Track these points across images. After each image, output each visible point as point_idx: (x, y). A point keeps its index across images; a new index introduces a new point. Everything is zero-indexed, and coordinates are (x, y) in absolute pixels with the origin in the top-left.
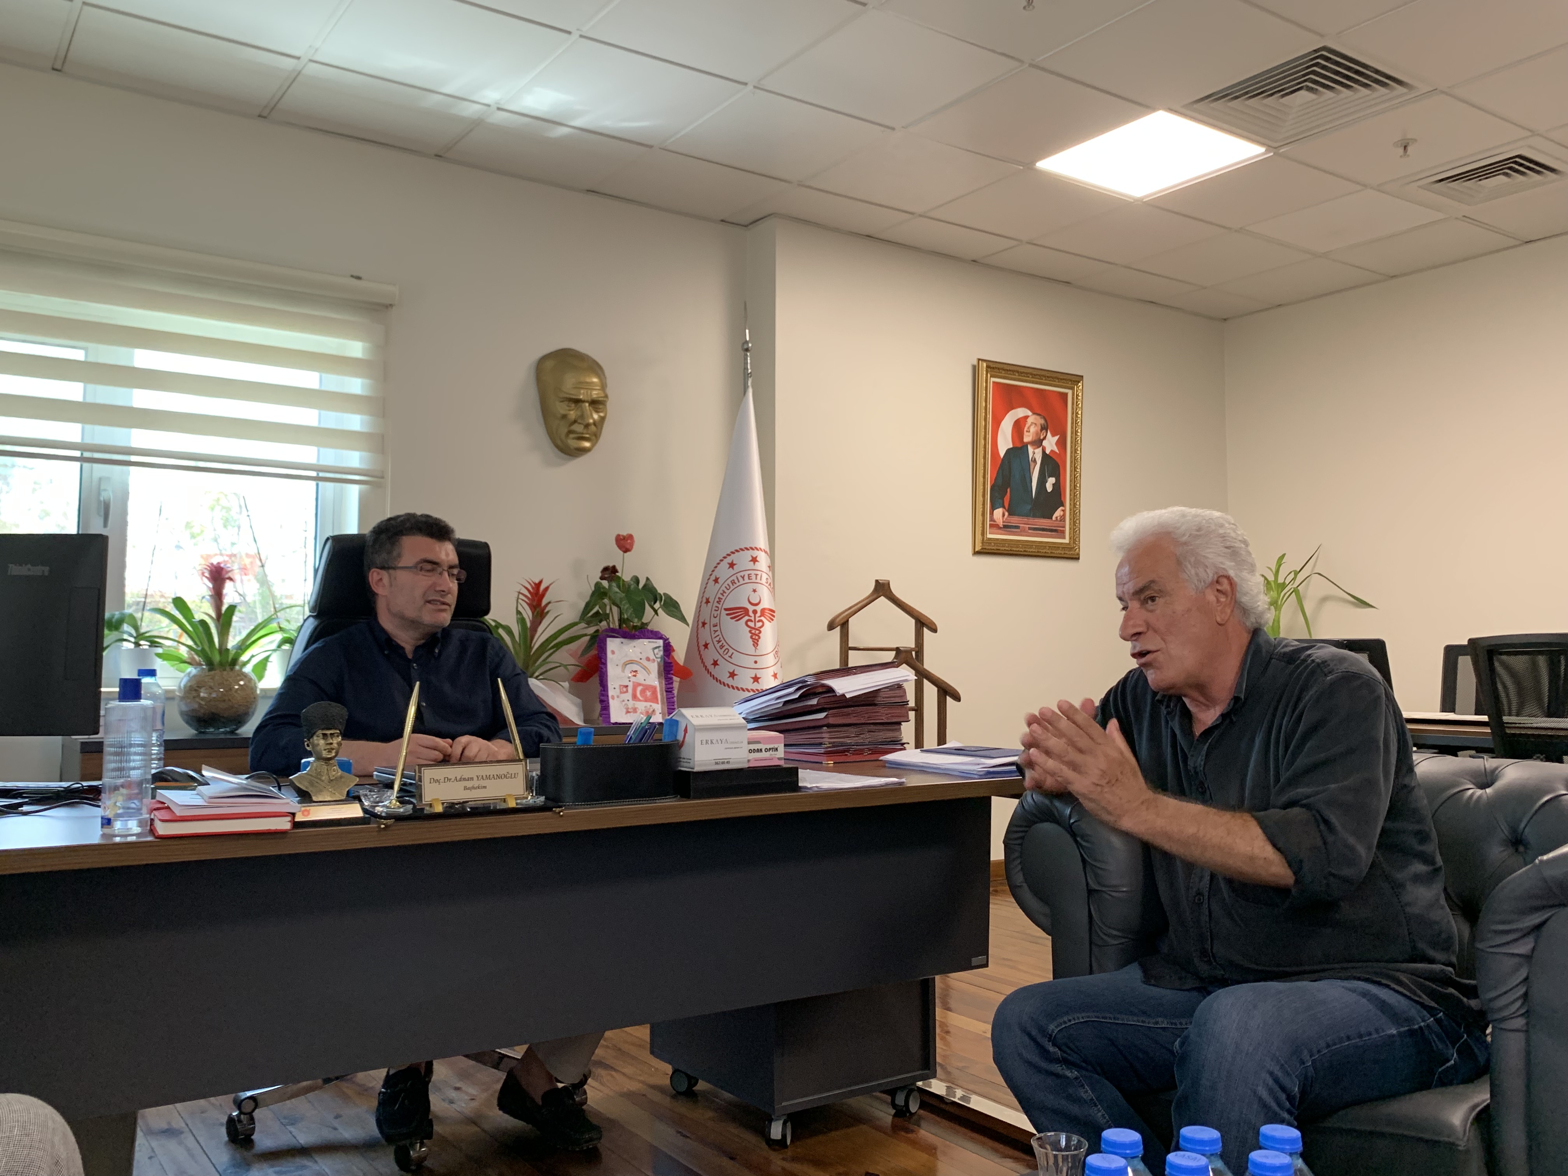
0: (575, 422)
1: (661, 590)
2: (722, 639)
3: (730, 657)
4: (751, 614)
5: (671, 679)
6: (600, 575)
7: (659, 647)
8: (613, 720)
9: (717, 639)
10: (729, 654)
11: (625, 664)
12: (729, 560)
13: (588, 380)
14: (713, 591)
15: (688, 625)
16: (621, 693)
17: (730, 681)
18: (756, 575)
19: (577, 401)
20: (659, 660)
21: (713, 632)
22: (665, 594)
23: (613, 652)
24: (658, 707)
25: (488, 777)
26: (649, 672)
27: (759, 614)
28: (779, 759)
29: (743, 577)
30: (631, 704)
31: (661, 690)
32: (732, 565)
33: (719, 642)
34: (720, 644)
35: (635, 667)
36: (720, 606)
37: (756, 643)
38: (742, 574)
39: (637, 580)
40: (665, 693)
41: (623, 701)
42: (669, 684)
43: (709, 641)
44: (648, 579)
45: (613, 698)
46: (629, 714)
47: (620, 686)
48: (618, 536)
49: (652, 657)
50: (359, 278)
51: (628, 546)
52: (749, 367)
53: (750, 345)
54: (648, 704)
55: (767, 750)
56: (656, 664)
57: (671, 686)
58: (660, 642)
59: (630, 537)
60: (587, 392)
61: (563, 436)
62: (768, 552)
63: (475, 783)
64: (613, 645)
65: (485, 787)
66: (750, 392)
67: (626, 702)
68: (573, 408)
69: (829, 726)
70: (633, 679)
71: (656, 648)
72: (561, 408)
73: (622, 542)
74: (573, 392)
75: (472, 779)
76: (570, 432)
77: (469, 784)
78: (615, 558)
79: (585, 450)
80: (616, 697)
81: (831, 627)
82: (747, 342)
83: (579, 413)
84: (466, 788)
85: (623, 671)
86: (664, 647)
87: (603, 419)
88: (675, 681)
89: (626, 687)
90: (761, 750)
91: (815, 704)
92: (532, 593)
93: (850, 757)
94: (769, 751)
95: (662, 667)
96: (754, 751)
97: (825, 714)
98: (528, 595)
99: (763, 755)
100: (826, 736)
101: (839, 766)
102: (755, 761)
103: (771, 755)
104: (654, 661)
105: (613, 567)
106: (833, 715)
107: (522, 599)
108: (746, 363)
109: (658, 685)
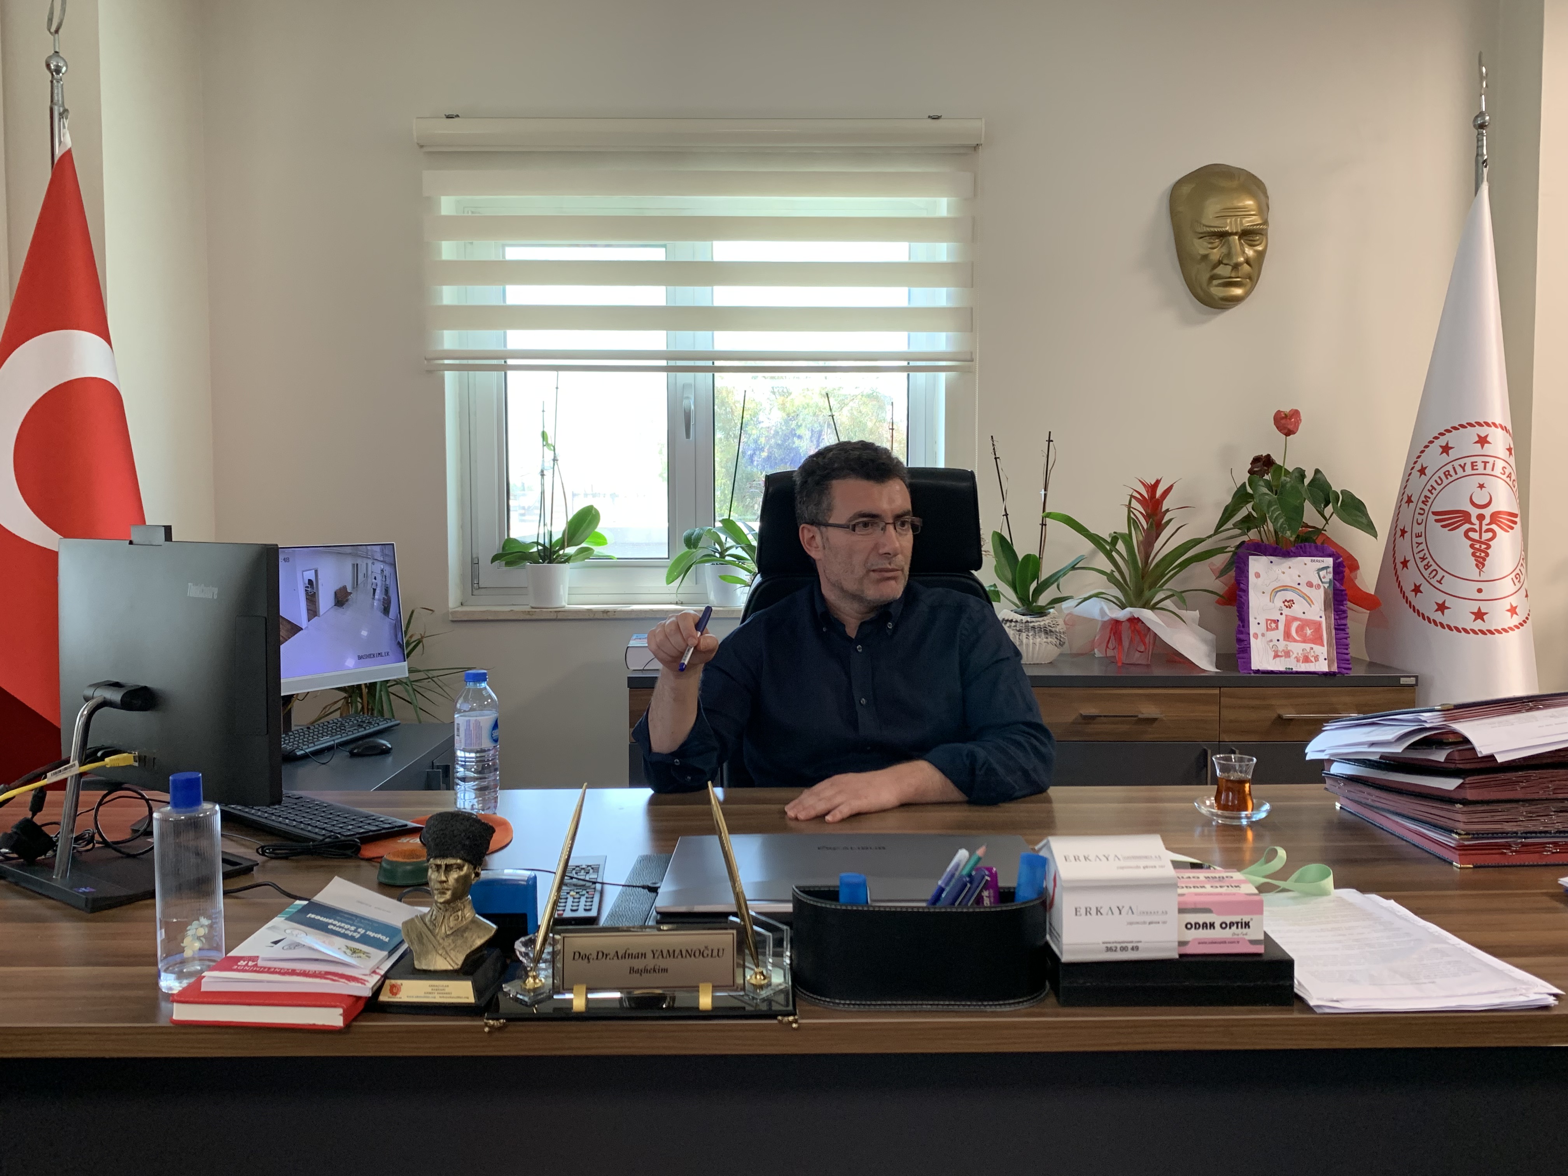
0: (1220, 262)
1: (1337, 487)
2: (1427, 555)
3: (1440, 582)
4: (1474, 519)
5: (1344, 612)
6: (1250, 466)
7: (1328, 567)
8: (1255, 666)
9: (1421, 554)
10: (1438, 577)
11: (1276, 591)
12: (1442, 441)
13: (1241, 204)
14: (1418, 484)
15: (1375, 535)
16: (1268, 629)
17: (1438, 616)
18: (1485, 463)
19: (1223, 235)
20: (1326, 586)
21: (1415, 545)
22: (1343, 491)
23: (1258, 575)
24: (1322, 651)
25: (671, 954)
26: (1310, 602)
27: (1487, 520)
28: (1252, 942)
29: (1463, 468)
30: (1282, 645)
31: (1328, 627)
32: (1446, 449)
33: (1423, 559)
34: (1425, 562)
35: (1289, 595)
36: (1426, 508)
37: (1480, 563)
38: (1462, 462)
39: (1301, 474)
40: (1334, 631)
41: (1271, 641)
42: (1340, 619)
43: (1409, 557)
44: (1317, 471)
45: (1256, 636)
46: (1278, 659)
47: (1267, 620)
48: (1279, 412)
49: (1316, 581)
50: (939, 118)
51: (1291, 427)
52: (1485, 152)
53: (1487, 118)
54: (1307, 646)
55: (1224, 926)
56: (1322, 591)
57: (1343, 622)
58: (1329, 561)
59: (1296, 414)
60: (1236, 221)
61: (1205, 285)
62: (1509, 427)
63: (650, 962)
64: (1257, 564)
65: (665, 970)
66: (1485, 188)
67: (1275, 642)
68: (1216, 244)
69: (1465, 802)
70: (1286, 611)
71: (1323, 569)
72: (1201, 247)
73: (1283, 421)
74: (1217, 223)
75: (644, 955)
76: (1213, 277)
77: (638, 964)
78: (1271, 444)
79: (1237, 300)
80: (1260, 636)
82: (1482, 114)
83: (1224, 250)
84: (633, 970)
85: (1272, 600)
86: (1335, 569)
87: (1261, 255)
88: (1350, 613)
89: (1276, 622)
90: (1212, 925)
91: (1442, 760)
92: (1146, 496)
93: (1512, 857)
94: (1230, 928)
95: (1331, 596)
96: (1197, 926)
97: (1459, 782)
98: (1142, 501)
99: (1217, 933)
100: (1459, 816)
101: (1482, 875)
102: (1199, 943)
103: (1234, 934)
104: (1318, 587)
105: (1268, 456)
106: (1474, 786)
107: (1135, 503)
108: (1479, 147)
109: (1323, 620)
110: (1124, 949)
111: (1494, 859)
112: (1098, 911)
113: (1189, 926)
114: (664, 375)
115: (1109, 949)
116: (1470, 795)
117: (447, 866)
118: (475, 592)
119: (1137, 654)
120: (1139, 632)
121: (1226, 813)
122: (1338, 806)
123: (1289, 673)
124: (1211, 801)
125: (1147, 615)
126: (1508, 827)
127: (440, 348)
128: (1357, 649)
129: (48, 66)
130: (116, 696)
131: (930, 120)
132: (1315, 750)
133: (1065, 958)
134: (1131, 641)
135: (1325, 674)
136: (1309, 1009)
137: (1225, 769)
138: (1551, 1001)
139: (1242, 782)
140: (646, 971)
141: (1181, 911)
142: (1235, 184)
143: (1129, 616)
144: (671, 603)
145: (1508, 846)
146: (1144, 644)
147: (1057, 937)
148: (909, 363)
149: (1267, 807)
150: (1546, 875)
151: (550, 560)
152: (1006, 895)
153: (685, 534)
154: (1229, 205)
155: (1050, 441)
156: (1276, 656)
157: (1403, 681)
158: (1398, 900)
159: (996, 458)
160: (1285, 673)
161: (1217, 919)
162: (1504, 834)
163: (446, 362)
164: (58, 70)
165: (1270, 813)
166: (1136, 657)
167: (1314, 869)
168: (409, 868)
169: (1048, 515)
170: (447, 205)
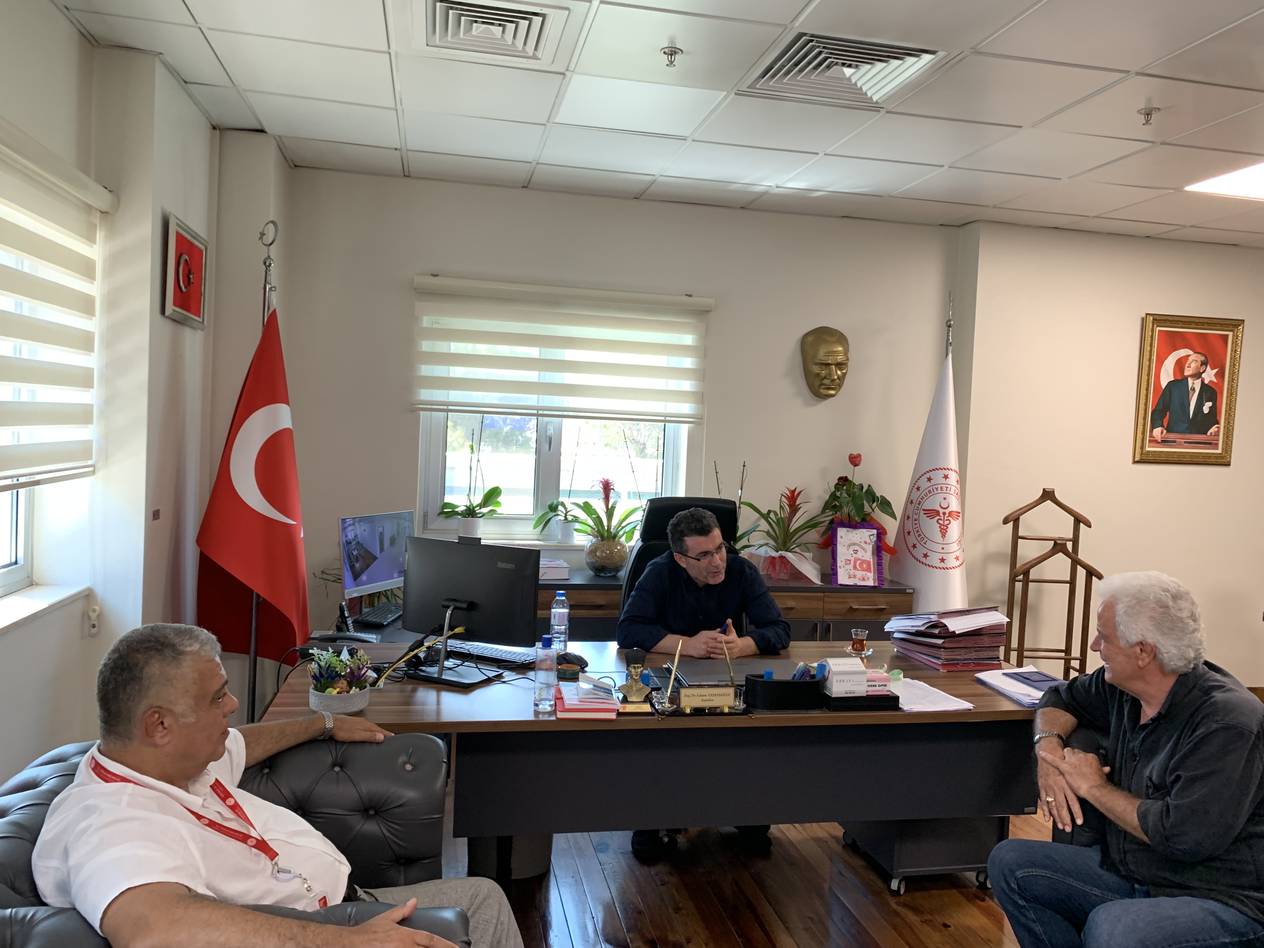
0: (825, 378)
1: (878, 494)
3: (925, 543)
4: (941, 514)
5: (881, 556)
6: (837, 482)
7: (874, 534)
8: (840, 582)
9: (917, 529)
10: (924, 541)
11: (850, 545)
12: (928, 475)
13: (835, 349)
14: (915, 495)
15: (896, 519)
16: (846, 564)
17: (924, 560)
18: (947, 488)
20: (873, 543)
21: (914, 525)
22: (881, 496)
23: (841, 537)
24: (871, 575)
25: (715, 695)
26: (866, 551)
27: (947, 515)
28: (887, 691)
29: (937, 489)
30: (852, 572)
31: (874, 564)
32: (929, 479)
33: (918, 532)
34: (918, 533)
35: (856, 548)
36: (920, 507)
37: (944, 535)
38: (936, 486)
39: (861, 487)
40: (876, 566)
41: (847, 570)
42: (879, 560)
43: (911, 530)
44: (869, 486)
45: (840, 567)
46: (850, 579)
47: (845, 560)
48: (851, 454)
49: (868, 541)
50: (691, 296)
51: (857, 463)
52: (950, 338)
53: (952, 322)
54: (864, 573)
56: (871, 546)
57: (881, 561)
58: (875, 532)
59: (859, 456)
62: (958, 471)
63: (708, 698)
64: (842, 533)
65: (713, 700)
66: (950, 356)
67: (849, 571)
69: (944, 648)
70: (854, 555)
71: (872, 535)
72: (816, 369)
73: (853, 459)
75: (706, 695)
77: (704, 698)
78: (847, 471)
80: (842, 567)
81: (1006, 521)
82: (950, 320)
83: (827, 372)
84: (703, 700)
85: (848, 550)
86: (877, 535)
87: (844, 375)
88: (884, 557)
89: (850, 561)
90: (876, 686)
91: (937, 633)
92: (789, 495)
93: (959, 668)
94: (880, 687)
95: (875, 548)
96: (871, 686)
97: (943, 641)
98: (788, 498)
99: (877, 688)
100: (943, 654)
101: (950, 674)
102: (873, 691)
103: (881, 689)
104: (870, 544)
105: (846, 477)
106: (948, 642)
107: (784, 499)
108: (948, 336)
109: (871, 560)
110: (851, 693)
111: (954, 669)
112: (842, 681)
113: (869, 686)
114: (535, 418)
115: (846, 693)
116: (946, 645)
118: (425, 532)
119: (783, 574)
120: (784, 564)
121: (856, 652)
122: (896, 650)
123: (855, 586)
124: (850, 648)
125: (789, 555)
126: (959, 657)
127: (419, 399)
128: (887, 575)
131: (687, 297)
132: (888, 628)
133: (833, 696)
134: (781, 567)
135: (872, 587)
136: (903, 711)
137: (856, 635)
138: (972, 708)
139: (863, 640)
140: (707, 700)
141: (868, 681)
142: (834, 339)
143: (779, 555)
145: (958, 664)
146: (786, 569)
147: (830, 690)
148: (665, 418)
149: (871, 650)
150: (971, 673)
151: (472, 515)
152: (813, 677)
153: (548, 504)
154: (831, 350)
155: (744, 466)
156: (850, 577)
157: (908, 591)
158: (924, 682)
159: (716, 472)
160: (854, 586)
161: (877, 684)
162: (958, 660)
163: (421, 406)
164: (270, 264)
165: (873, 652)
166: (782, 576)
167: (897, 671)
169: (742, 503)
170: (426, 321)
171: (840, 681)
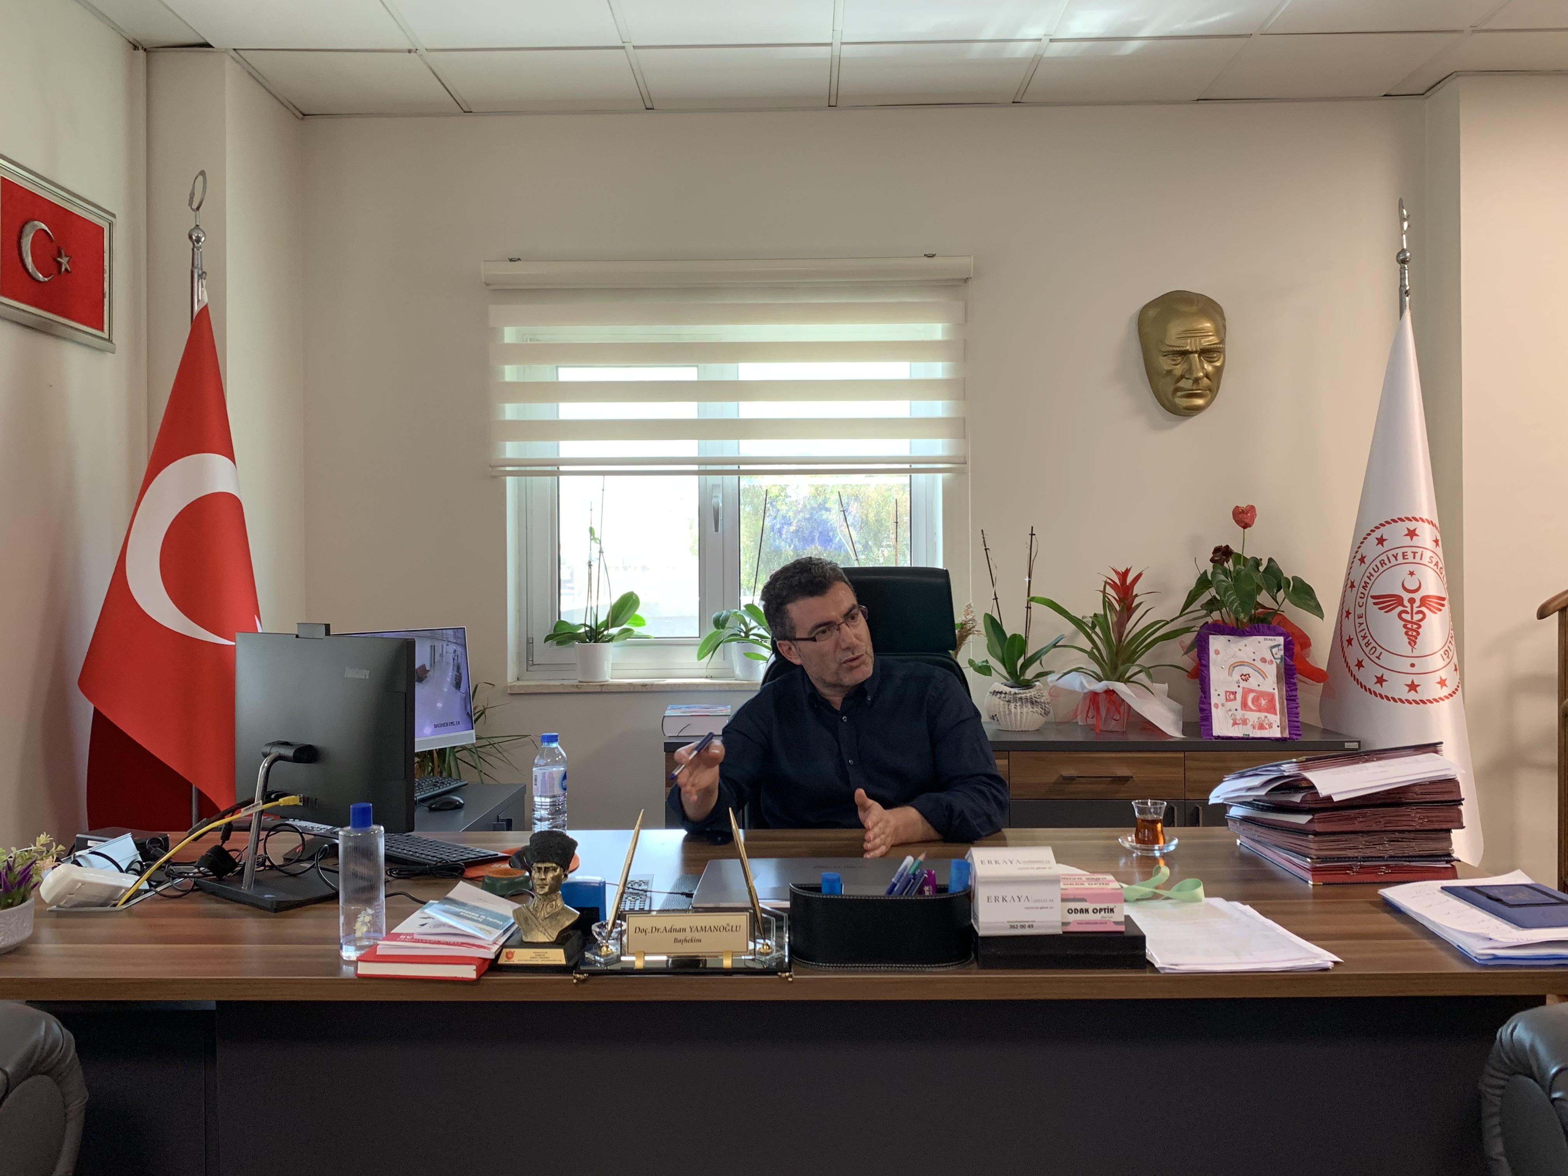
0: (1182, 377)
1: (1288, 574)
2: (1368, 634)
3: (1378, 658)
4: (1406, 603)
5: (1295, 684)
6: (1212, 555)
7: (1280, 645)
8: (1216, 732)
9: (1363, 633)
10: (1377, 654)
11: (1234, 666)
12: (1378, 534)
13: (1200, 326)
14: (1359, 570)
15: (1321, 615)
16: (1227, 700)
17: (1377, 688)
18: (1414, 553)
19: (1185, 353)
20: (1278, 661)
21: (1357, 625)
22: (1294, 578)
23: (1217, 652)
24: (1275, 719)
25: (703, 929)
26: (1264, 675)
27: (1417, 603)
28: (1116, 923)
29: (1396, 557)
30: (1240, 714)
31: (1280, 697)
32: (1381, 541)
33: (1364, 637)
34: (1366, 640)
35: (1246, 670)
36: (1366, 593)
37: (1413, 641)
38: (1394, 552)
39: (1257, 562)
40: (1285, 702)
41: (1230, 710)
42: (1291, 690)
43: (1353, 636)
44: (1270, 560)
45: (1217, 706)
46: (1236, 726)
47: (1226, 692)
48: (1237, 507)
49: (1269, 657)
50: (933, 256)
51: (1248, 521)
52: (1407, 283)
53: (1408, 254)
54: (1262, 715)
55: (1095, 911)
56: (1274, 666)
57: (1294, 693)
58: (1280, 640)
59: (1252, 509)
60: (1195, 341)
61: (1170, 396)
62: (1436, 522)
63: (688, 935)
64: (1216, 643)
65: (700, 941)
66: (1408, 314)
67: (1234, 712)
68: (1179, 361)
69: (1316, 834)
70: (1243, 684)
71: (1275, 646)
72: (1166, 364)
73: (1241, 516)
74: (1180, 342)
75: (684, 930)
76: (1177, 390)
77: (681, 936)
78: (1232, 536)
79: (1198, 409)
80: (1220, 706)
81: (1543, 613)
82: (1403, 251)
83: (1185, 366)
84: (676, 940)
85: (1230, 674)
86: (1285, 645)
87: (1219, 370)
88: (1300, 685)
89: (1235, 693)
90: (1087, 911)
91: (1299, 801)
92: (1119, 584)
93: (1353, 876)
94: (1100, 912)
95: (1283, 670)
96: (1076, 911)
97: (1309, 817)
98: (1114, 586)
99: (1091, 916)
100: (1312, 845)
101: (1329, 890)
102: (1078, 924)
103: (1103, 917)
104: (1271, 662)
105: (1227, 546)
106: (1320, 821)
107: (1109, 590)
108: (1402, 279)
109: (1276, 691)
110: (1023, 927)
111: (1339, 878)
112: (1004, 899)
113: (1070, 911)
114: (696, 477)
115: (1012, 927)
116: (1318, 827)
117: (545, 868)
118: (530, 668)
119: (1114, 722)
120: (1114, 703)
121: (1143, 846)
122: (1238, 842)
123: (1246, 739)
124: (1131, 838)
125: (1121, 688)
126: (1350, 853)
127: (502, 457)
129: (190, 237)
130: (289, 752)
131: (926, 258)
132: (1216, 797)
133: (981, 933)
134: (1108, 710)
135: (1277, 739)
136: (1156, 970)
137: (1141, 811)
138: (1330, 965)
139: (1155, 822)
140: (686, 940)
141: (1064, 900)
142: (1194, 309)
143: (1105, 688)
144: (701, 677)
145: (1350, 868)
146: (1119, 712)
147: (976, 919)
148: (911, 466)
149: (1176, 841)
150: (1369, 889)
151: (596, 638)
152: (941, 889)
153: (713, 616)
154: (1189, 328)
155: (1032, 535)
156: (1235, 724)
157: (1347, 746)
158: (1252, 906)
159: (986, 549)
160: (1242, 738)
161: (1090, 906)
162: (1349, 859)
163: (508, 469)
164: (197, 238)
165: (1177, 846)
166: (1112, 725)
167: (1189, 882)
168: (505, 882)
169: (1033, 599)
170: (510, 335)
171: (996, 899)
